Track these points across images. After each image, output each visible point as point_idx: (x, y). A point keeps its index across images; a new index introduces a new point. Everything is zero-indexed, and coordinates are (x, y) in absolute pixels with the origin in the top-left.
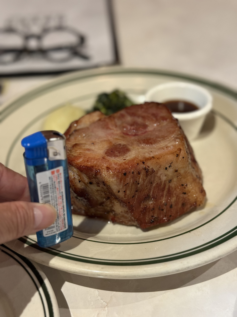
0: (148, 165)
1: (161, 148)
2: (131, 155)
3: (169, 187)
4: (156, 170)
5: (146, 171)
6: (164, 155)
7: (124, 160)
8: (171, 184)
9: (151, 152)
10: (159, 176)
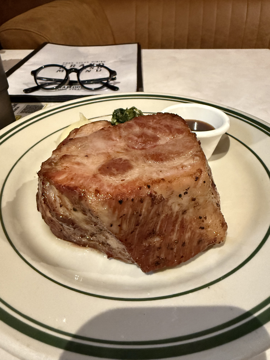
0: (155, 190)
1: (174, 167)
2: (132, 175)
3: (183, 219)
4: (167, 197)
5: (152, 199)
6: (179, 178)
7: (122, 180)
8: (185, 216)
9: (161, 171)
10: (170, 206)
